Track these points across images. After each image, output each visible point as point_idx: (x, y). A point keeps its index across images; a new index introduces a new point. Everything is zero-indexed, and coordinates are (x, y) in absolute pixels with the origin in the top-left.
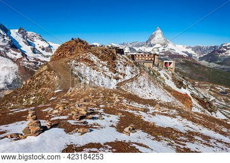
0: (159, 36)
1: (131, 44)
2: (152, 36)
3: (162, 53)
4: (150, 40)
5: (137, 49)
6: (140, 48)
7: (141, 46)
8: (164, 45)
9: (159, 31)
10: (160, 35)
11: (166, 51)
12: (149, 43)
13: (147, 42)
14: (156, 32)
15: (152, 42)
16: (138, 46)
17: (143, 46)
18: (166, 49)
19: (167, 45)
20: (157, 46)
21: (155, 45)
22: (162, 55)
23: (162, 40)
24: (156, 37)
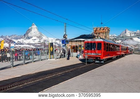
0: (34, 30)
1: (9, 37)
2: (29, 30)
3: (38, 44)
4: (27, 33)
5: (16, 41)
6: (19, 40)
7: (20, 38)
8: (40, 37)
9: (35, 26)
10: (36, 30)
11: (41, 42)
12: (27, 36)
13: (25, 35)
14: (32, 27)
15: (29, 35)
16: (17, 39)
17: (21, 38)
18: (42, 41)
19: (42, 38)
20: (34, 38)
21: (32, 37)
22: (39, 46)
23: (38, 34)
24: (33, 31)
